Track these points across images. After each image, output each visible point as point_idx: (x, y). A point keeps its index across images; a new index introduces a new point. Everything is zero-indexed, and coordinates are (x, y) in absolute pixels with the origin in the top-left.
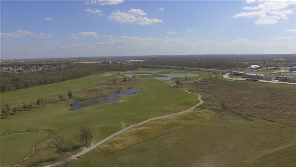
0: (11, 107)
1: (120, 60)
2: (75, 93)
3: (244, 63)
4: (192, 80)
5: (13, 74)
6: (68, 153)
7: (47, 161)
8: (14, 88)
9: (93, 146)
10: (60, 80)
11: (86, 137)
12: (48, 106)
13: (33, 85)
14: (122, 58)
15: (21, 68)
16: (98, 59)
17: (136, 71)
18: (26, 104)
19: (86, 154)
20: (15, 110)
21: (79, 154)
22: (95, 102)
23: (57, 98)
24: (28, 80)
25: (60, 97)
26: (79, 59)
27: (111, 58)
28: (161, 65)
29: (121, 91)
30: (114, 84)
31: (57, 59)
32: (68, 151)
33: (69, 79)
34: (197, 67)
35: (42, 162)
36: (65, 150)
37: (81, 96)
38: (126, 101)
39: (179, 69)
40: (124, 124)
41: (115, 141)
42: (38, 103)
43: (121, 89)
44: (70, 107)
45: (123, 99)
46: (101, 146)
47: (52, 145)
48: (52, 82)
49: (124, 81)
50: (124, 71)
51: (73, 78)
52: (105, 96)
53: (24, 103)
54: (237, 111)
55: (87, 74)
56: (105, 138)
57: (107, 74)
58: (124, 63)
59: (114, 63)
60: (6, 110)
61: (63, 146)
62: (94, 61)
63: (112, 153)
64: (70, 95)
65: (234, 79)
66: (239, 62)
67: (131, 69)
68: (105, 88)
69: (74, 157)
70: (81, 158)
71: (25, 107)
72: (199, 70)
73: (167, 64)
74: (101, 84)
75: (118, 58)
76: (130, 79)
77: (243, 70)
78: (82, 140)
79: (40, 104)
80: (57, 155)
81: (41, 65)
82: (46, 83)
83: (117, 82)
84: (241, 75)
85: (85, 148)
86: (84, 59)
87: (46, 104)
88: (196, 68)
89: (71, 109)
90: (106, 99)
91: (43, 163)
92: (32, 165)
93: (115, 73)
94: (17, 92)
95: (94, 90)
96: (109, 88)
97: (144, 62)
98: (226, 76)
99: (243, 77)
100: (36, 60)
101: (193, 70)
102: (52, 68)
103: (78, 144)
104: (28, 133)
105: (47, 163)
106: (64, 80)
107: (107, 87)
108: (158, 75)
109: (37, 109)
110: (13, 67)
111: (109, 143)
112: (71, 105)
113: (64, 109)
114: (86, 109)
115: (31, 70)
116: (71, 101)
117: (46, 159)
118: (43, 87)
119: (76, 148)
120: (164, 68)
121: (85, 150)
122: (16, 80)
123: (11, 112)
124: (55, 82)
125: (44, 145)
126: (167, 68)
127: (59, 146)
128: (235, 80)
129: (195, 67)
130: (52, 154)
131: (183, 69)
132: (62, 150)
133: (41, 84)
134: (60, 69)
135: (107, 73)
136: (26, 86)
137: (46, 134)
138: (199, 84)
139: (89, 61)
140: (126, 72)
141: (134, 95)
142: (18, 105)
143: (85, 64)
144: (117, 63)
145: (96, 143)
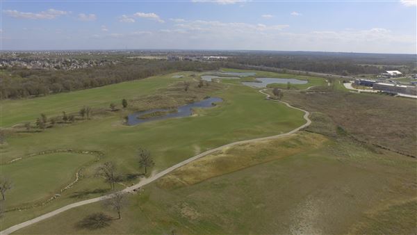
0: (48, 117)
1: (195, 56)
2: (132, 101)
3: (377, 66)
4: (298, 89)
5: (50, 71)
6: (121, 183)
7: (94, 192)
8: (51, 92)
9: (155, 177)
10: (112, 82)
11: (145, 164)
12: (95, 117)
13: (76, 88)
14: (197, 52)
15: (59, 64)
16: (164, 53)
17: (218, 73)
18: (68, 114)
19: (145, 187)
20: (53, 122)
21: (136, 187)
22: (157, 115)
23: (108, 107)
24: (69, 81)
25: (112, 106)
26: (138, 52)
27: (183, 52)
28: (253, 65)
29: (195, 100)
30: (186, 90)
31: (107, 51)
32: (121, 181)
33: (123, 81)
34: (306, 70)
35: (88, 193)
36: (118, 180)
37: (140, 106)
38: (201, 115)
39: (279, 72)
40: (197, 149)
41: (185, 171)
42: (82, 113)
43: (195, 98)
44: (125, 121)
45: (198, 113)
46: (166, 177)
47: (101, 172)
48: (101, 84)
49: (200, 86)
50: (200, 71)
51: (128, 79)
52: (173, 108)
53: (64, 113)
54: (360, 139)
55: (148, 74)
56: (171, 166)
57: (176, 76)
58: (201, 61)
59: (186, 59)
60: (42, 121)
61: (115, 174)
62: (158, 55)
63: (180, 187)
64: (124, 104)
65: (360, 90)
66: (370, 65)
67: (211, 70)
68: (173, 96)
69: (129, 189)
70: (139, 192)
71: (65, 118)
72: (307, 75)
73: (263, 64)
74: (168, 90)
75: (192, 52)
76: (208, 84)
77: (375, 77)
78: (141, 167)
79: (85, 114)
80: (107, 186)
81: (86, 60)
82: (93, 85)
83: (190, 87)
84: (371, 84)
85: (144, 178)
86: (144, 53)
87: (94, 115)
88: (305, 72)
89: (127, 124)
90: (174, 112)
91: (90, 194)
92: (76, 196)
93: (188, 73)
94: (55, 97)
95: (157, 98)
96: (179, 97)
97: (229, 60)
98: (348, 86)
99: (374, 89)
100: (79, 52)
101: (299, 74)
102: (101, 64)
103: (134, 172)
104: (70, 153)
105: (95, 195)
106: (117, 82)
107: (176, 93)
108: (248, 80)
109: (81, 121)
110: (49, 62)
111: (175, 173)
112: (127, 118)
113: (116, 124)
114: (146, 124)
115: (72, 67)
116: (126, 112)
117: (93, 190)
118: (89, 91)
119: (132, 178)
120: (257, 69)
121: (144, 182)
122: (54, 80)
123: (48, 124)
124: (106, 85)
125: (91, 170)
126: (261, 70)
127: (109, 174)
128: (361, 92)
129: (303, 69)
130: (100, 183)
131: (285, 72)
132: (113, 180)
133: (86, 86)
134: (111, 67)
135: (176, 73)
136: (67, 89)
137: (93, 157)
138: (308, 95)
139: (152, 55)
140: (203, 73)
141: (212, 108)
142: (57, 116)
143: (146, 59)
144: (191, 60)
145: (159, 172)
